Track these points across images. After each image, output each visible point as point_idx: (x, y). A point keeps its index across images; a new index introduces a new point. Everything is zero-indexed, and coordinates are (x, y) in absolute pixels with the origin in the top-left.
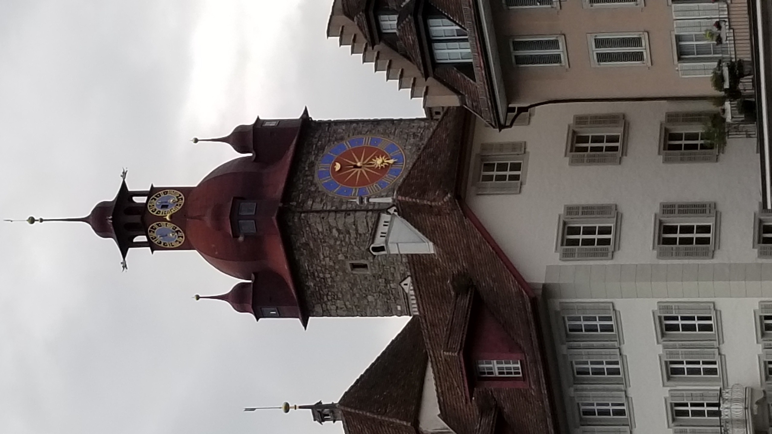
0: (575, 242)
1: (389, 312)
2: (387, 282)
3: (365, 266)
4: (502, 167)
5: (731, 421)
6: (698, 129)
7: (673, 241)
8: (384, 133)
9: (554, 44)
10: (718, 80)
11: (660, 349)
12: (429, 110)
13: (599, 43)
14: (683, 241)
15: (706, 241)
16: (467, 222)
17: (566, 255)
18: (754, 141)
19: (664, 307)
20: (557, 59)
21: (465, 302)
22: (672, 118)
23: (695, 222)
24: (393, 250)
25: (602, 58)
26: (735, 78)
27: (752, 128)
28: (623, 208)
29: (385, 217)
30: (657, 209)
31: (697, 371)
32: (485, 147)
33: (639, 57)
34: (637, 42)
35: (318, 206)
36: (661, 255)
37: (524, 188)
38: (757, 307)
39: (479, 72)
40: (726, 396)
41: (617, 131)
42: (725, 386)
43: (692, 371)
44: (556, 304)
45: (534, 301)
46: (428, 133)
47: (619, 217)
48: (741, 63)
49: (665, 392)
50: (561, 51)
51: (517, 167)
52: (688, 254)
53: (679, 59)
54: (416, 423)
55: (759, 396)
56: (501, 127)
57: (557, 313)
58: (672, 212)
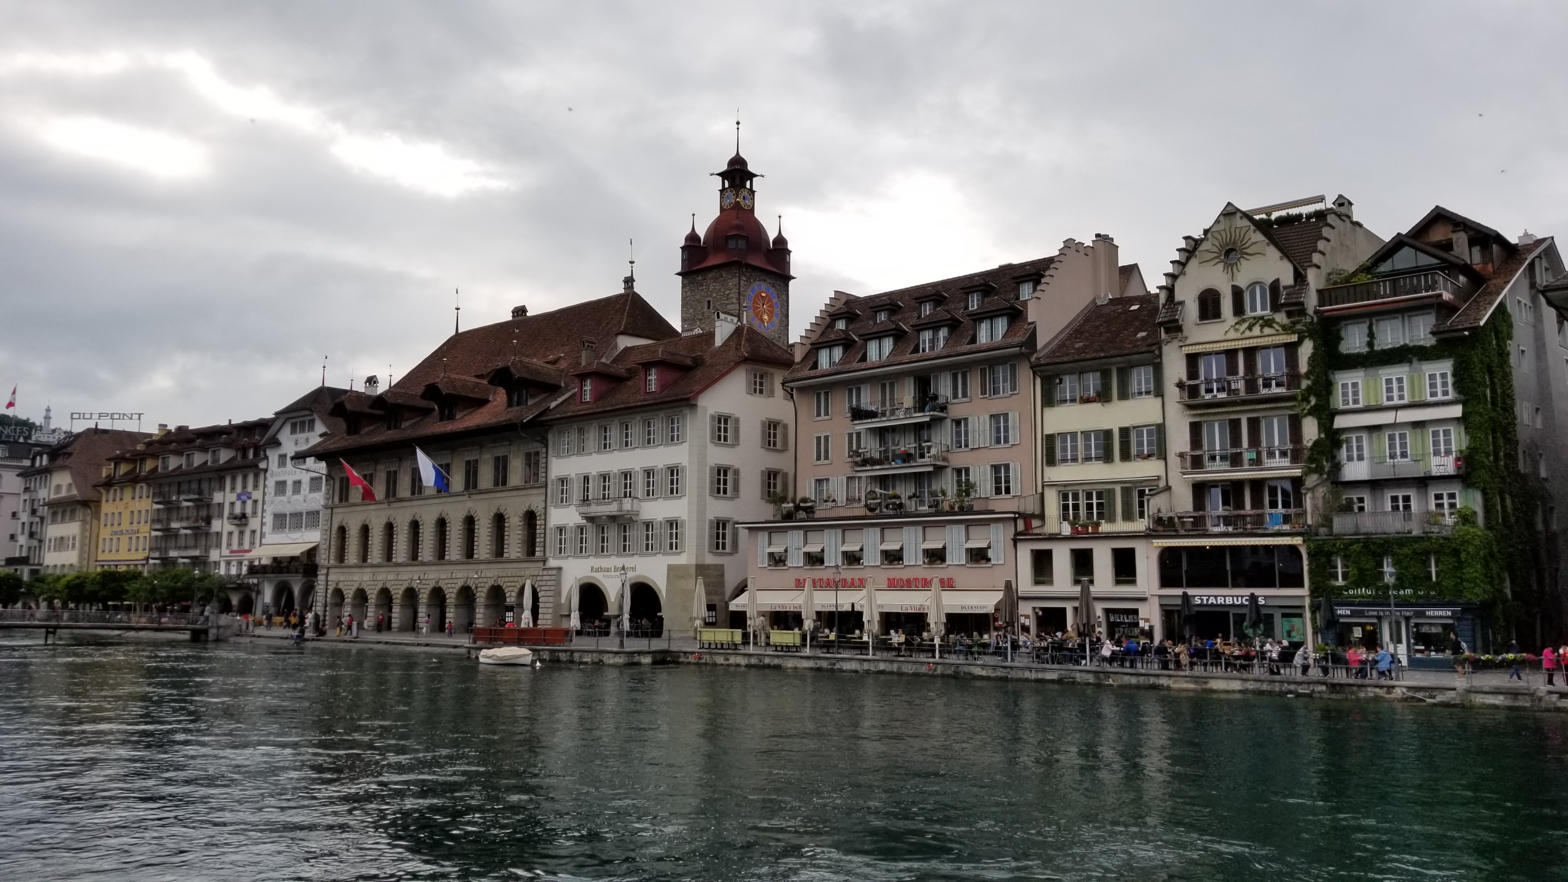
0: (720, 422)
1: (684, 320)
2: (700, 320)
3: (709, 308)
4: (761, 384)
5: (621, 503)
6: (779, 489)
7: (719, 474)
8: (781, 321)
9: (827, 414)
10: (805, 500)
11: (661, 466)
12: (793, 345)
13: (826, 438)
14: (719, 480)
15: (719, 492)
16: (732, 364)
17: (713, 417)
18: (772, 519)
19: (683, 469)
20: (819, 415)
21: (689, 362)
22: (785, 475)
23: (729, 487)
24: (718, 324)
25: (819, 439)
26: (805, 509)
27: (779, 517)
28: (737, 449)
29: (735, 320)
30: (737, 466)
31: (648, 486)
32: (772, 374)
33: (819, 458)
34: (827, 458)
35: (742, 283)
36: (712, 468)
37: (749, 396)
38: (683, 518)
39: (813, 373)
40: (635, 501)
41: (779, 446)
42: (640, 500)
43: (649, 483)
44: (686, 411)
45: (688, 399)
46: (780, 344)
47: (732, 446)
48: (813, 512)
49: (637, 469)
50: (823, 417)
51: (761, 392)
52: (712, 482)
53: (817, 480)
54: (623, 333)
55: (634, 518)
56: (783, 384)
57: (681, 411)
58: (735, 474)
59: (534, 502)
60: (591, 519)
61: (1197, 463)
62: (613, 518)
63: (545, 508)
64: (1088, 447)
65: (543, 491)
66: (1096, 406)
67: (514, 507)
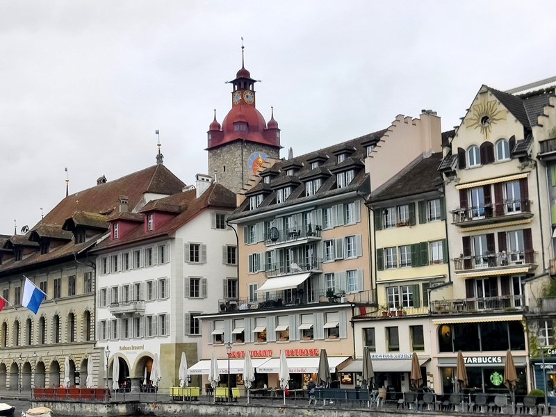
5: (136, 304)
19: (168, 280)
23: (200, 291)
31: (150, 292)
36: (186, 279)
38: (168, 313)
40: (142, 302)
42: (146, 302)
43: (150, 290)
49: (143, 281)
51: (222, 227)
52: (186, 289)
59: (89, 304)
60: (119, 315)
61: (468, 265)
62: (131, 314)
63: (95, 309)
64: (402, 257)
65: (93, 297)
66: (406, 228)
67: (79, 308)
